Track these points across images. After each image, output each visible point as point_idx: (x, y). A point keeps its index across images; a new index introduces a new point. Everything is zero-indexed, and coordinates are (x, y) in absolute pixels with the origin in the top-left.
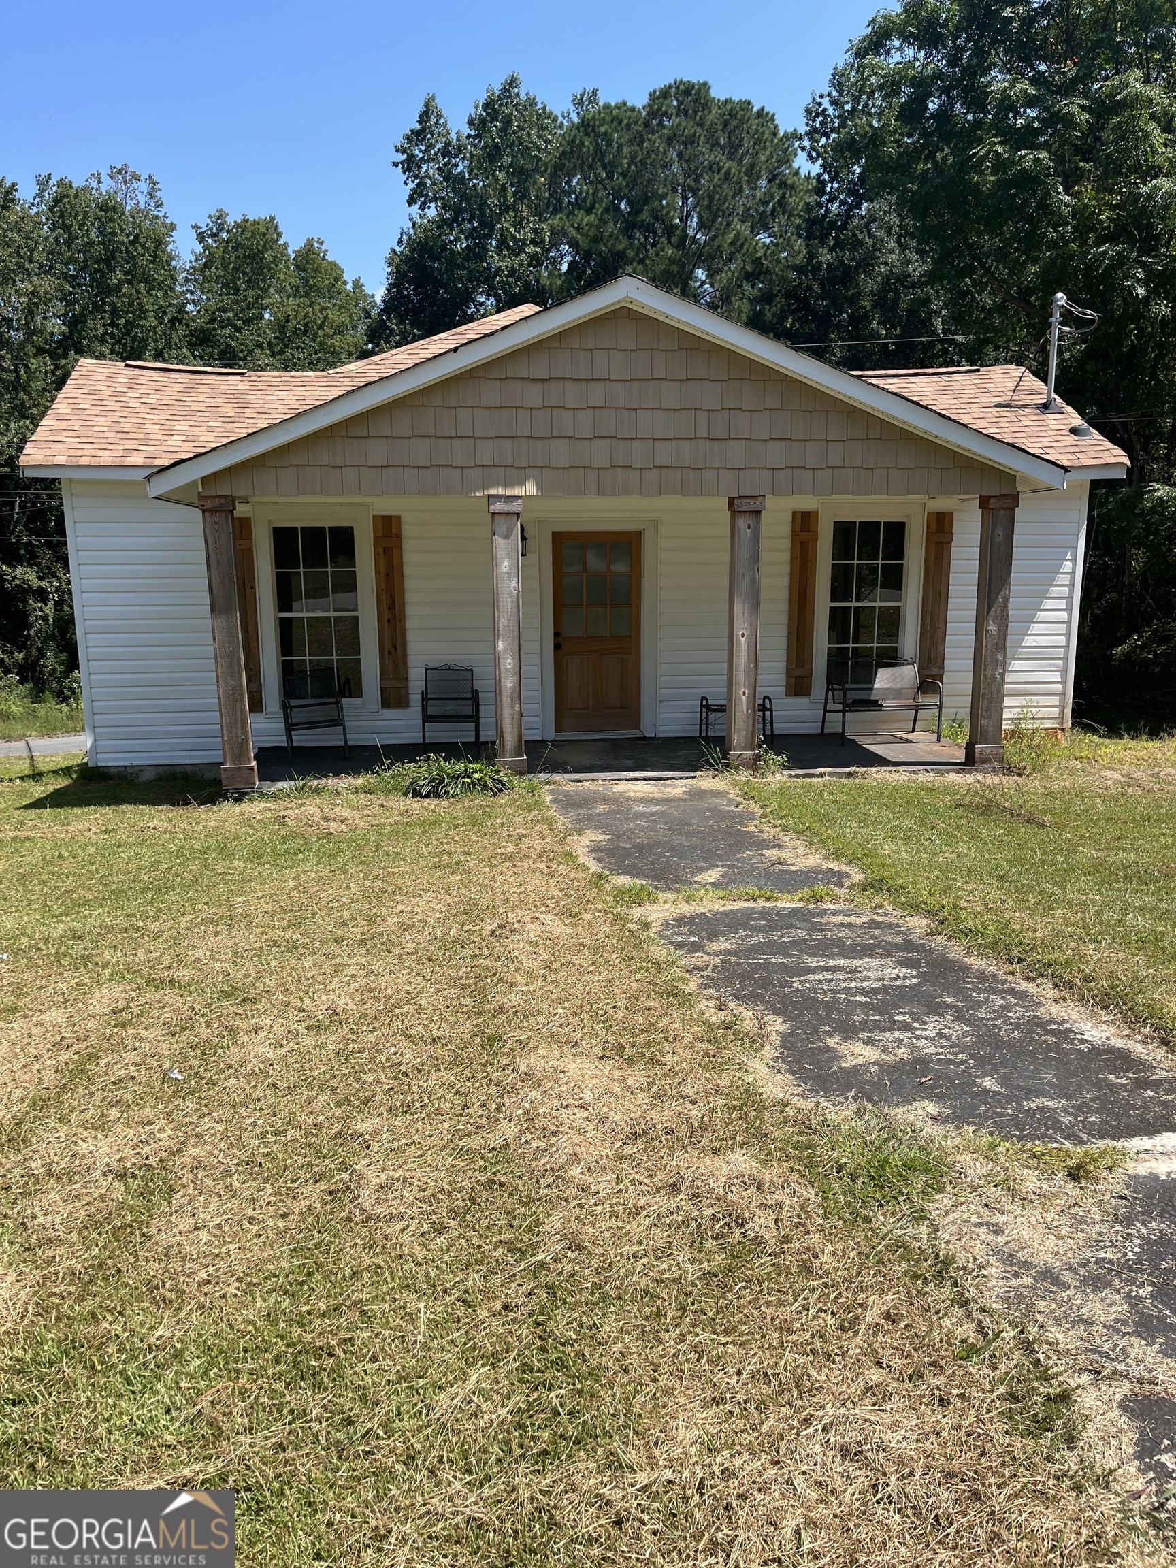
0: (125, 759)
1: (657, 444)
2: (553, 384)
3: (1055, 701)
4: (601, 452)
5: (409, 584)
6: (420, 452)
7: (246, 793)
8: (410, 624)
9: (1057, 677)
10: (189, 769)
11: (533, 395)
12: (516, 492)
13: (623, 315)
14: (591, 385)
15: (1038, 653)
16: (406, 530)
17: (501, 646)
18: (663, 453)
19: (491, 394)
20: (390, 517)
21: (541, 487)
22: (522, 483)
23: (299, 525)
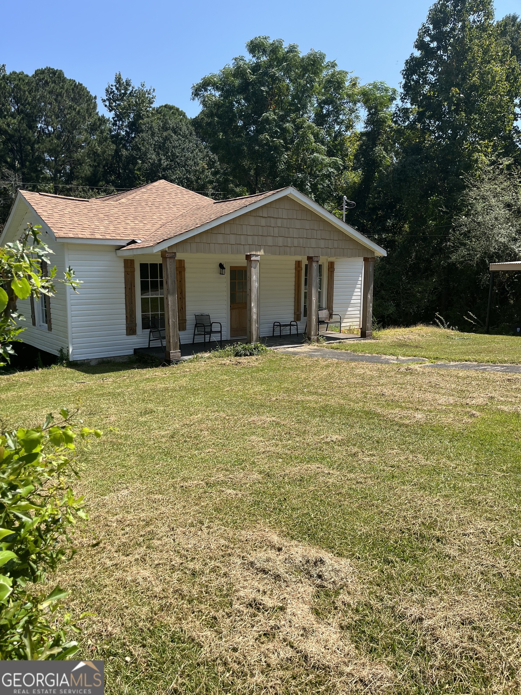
0: (85, 357)
1: (294, 239)
2: (268, 218)
3: (358, 320)
4: (280, 241)
5: (187, 285)
6: (232, 239)
7: (178, 361)
8: (187, 299)
9: (358, 312)
10: (109, 359)
11: (263, 222)
12: (258, 253)
13: (286, 198)
14: (278, 220)
15: (354, 305)
16: (187, 265)
17: (252, 305)
18: (296, 242)
19: (252, 221)
20: (181, 260)
21: (265, 252)
22: (260, 250)
23: (149, 263)
